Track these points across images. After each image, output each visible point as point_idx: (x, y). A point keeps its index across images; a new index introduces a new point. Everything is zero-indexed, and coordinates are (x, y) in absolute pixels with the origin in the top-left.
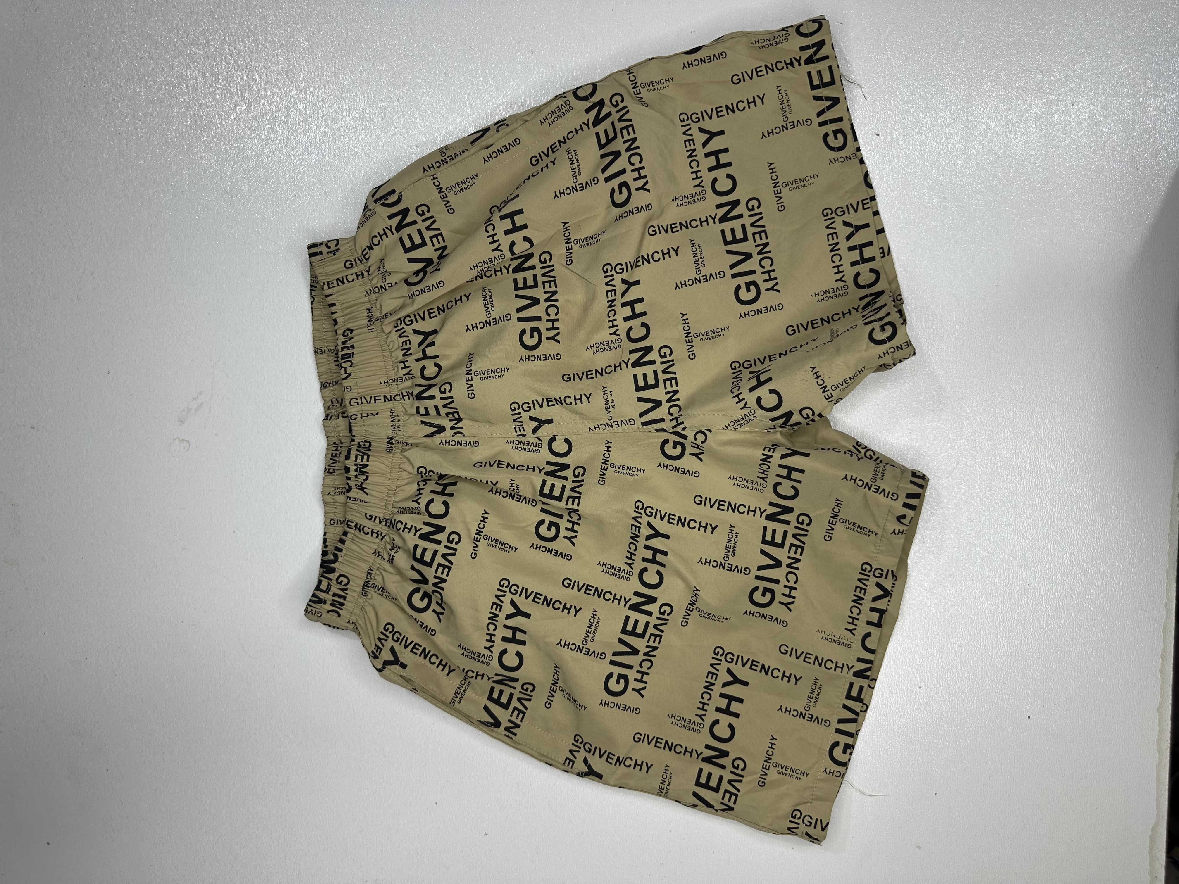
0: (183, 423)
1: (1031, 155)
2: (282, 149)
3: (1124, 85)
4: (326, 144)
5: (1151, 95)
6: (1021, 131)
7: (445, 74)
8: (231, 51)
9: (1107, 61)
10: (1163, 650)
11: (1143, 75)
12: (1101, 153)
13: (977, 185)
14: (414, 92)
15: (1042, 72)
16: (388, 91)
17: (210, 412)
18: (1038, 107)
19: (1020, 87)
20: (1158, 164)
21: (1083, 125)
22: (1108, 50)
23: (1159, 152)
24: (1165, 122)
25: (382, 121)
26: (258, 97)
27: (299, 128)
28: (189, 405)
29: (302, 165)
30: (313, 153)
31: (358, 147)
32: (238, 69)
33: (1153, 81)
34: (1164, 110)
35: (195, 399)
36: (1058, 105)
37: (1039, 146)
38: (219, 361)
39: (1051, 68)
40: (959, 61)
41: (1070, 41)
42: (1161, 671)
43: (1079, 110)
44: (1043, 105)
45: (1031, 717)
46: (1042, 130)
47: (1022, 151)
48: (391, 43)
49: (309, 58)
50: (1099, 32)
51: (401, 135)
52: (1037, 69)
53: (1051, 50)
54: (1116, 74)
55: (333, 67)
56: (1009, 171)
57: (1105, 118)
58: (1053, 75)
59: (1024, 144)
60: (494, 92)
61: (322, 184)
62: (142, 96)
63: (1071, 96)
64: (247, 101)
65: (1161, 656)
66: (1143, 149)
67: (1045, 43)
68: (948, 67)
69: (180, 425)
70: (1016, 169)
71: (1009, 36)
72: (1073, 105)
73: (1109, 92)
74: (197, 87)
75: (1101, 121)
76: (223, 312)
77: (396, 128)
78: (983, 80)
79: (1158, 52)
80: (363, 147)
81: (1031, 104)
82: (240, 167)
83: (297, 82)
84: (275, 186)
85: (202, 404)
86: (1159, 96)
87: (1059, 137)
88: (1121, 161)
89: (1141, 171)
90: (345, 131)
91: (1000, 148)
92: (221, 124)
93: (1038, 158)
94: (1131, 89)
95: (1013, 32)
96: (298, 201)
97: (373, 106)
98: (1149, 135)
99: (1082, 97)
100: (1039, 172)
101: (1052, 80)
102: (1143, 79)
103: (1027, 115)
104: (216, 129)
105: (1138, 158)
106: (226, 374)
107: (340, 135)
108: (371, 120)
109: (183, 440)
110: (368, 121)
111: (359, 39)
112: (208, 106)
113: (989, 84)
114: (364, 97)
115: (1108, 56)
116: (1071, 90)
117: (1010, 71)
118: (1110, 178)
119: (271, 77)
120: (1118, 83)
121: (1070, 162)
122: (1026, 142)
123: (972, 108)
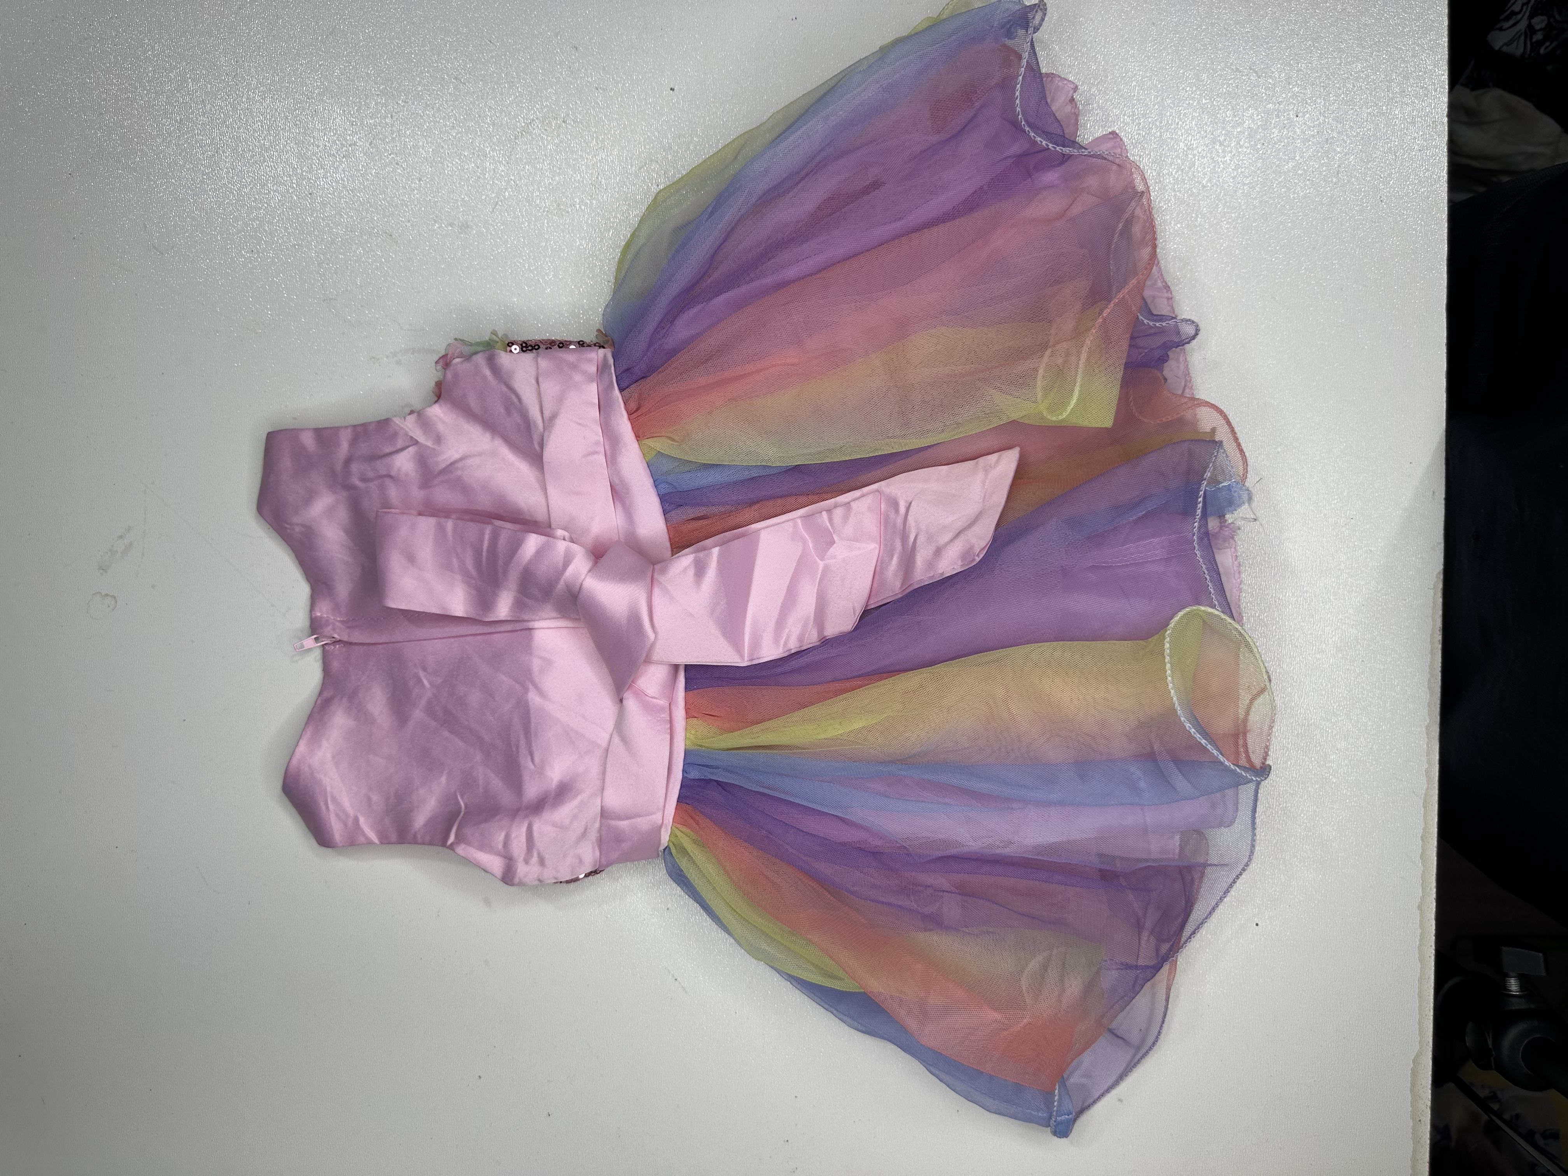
0: (105, 570)
1: (1245, 184)
2: (230, 185)
3: (1361, 89)
4: (292, 178)
5: (1396, 102)
6: (1231, 152)
7: (456, 78)
8: (153, 48)
9: (1341, 57)
10: (1423, 829)
11: (1386, 76)
12: (1334, 180)
13: (1175, 225)
14: (413, 104)
15: (1256, 72)
16: (376, 104)
17: (143, 554)
18: (1253, 120)
19: (1229, 93)
20: (1407, 194)
21: (1310, 143)
22: (1341, 42)
23: (1409, 178)
24: (1415, 138)
25: (370, 145)
26: (192, 113)
27: (252, 156)
28: (113, 546)
29: (260, 209)
30: (275, 191)
31: (337, 182)
32: (162, 73)
33: (1399, 84)
34: (1413, 123)
35: (121, 537)
36: (1278, 116)
37: (1255, 172)
38: (153, 483)
39: (1268, 67)
40: (1149, 58)
41: (1292, 30)
42: (1422, 857)
43: (1305, 124)
44: (1260, 117)
45: (1259, 924)
46: (1257, 151)
47: (1234, 178)
48: (378, 36)
49: (263, 57)
50: (1328, 19)
51: (397, 164)
52: (1251, 69)
53: (1267, 43)
54: (1351, 75)
55: (297, 69)
56: (1217, 205)
57: (1339, 133)
58: (1271, 77)
59: (1236, 169)
60: (524, 103)
61: (289, 233)
62: (26, 113)
63: (1295, 104)
64: (178, 118)
65: (1422, 837)
66: (1389, 175)
67: (1259, 34)
68: (1134, 66)
69: (102, 574)
70: (1226, 202)
71: (1213, 25)
72: (1297, 116)
73: (1343, 98)
74: (105, 100)
75: (1333, 137)
76: (156, 416)
77: (390, 155)
78: (1181, 83)
79: (1404, 45)
80: (344, 181)
81: (1243, 116)
82: (172, 211)
83: (248, 92)
84: (223, 238)
85: (131, 544)
86: (1407, 104)
87: (1280, 159)
88: (1360, 191)
89: (1386, 203)
90: (319, 160)
91: (1205, 174)
92: (142, 150)
93: (1254, 188)
94: (1371, 94)
95: (1218, 19)
96: (256, 258)
97: (356, 124)
98: (1396, 156)
99: (1309, 105)
100: (1255, 207)
101: (1270, 83)
102: (1387, 81)
103: (1239, 130)
104: (135, 158)
105: (1381, 186)
106: (163, 501)
107: (311, 165)
108: (355, 144)
109: (107, 595)
110: (350, 146)
111: (333, 29)
112: (122, 127)
113: (1188, 89)
114: (344, 111)
115: (1341, 51)
116: (1295, 96)
117: (1215, 71)
118: (1346, 213)
119: (211, 84)
120: (1354, 86)
121: (1294, 193)
122: (1237, 167)
123: (1168, 121)
